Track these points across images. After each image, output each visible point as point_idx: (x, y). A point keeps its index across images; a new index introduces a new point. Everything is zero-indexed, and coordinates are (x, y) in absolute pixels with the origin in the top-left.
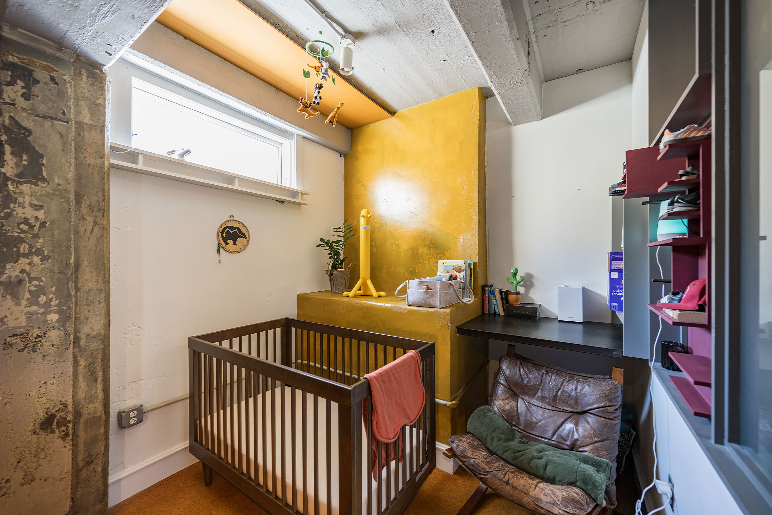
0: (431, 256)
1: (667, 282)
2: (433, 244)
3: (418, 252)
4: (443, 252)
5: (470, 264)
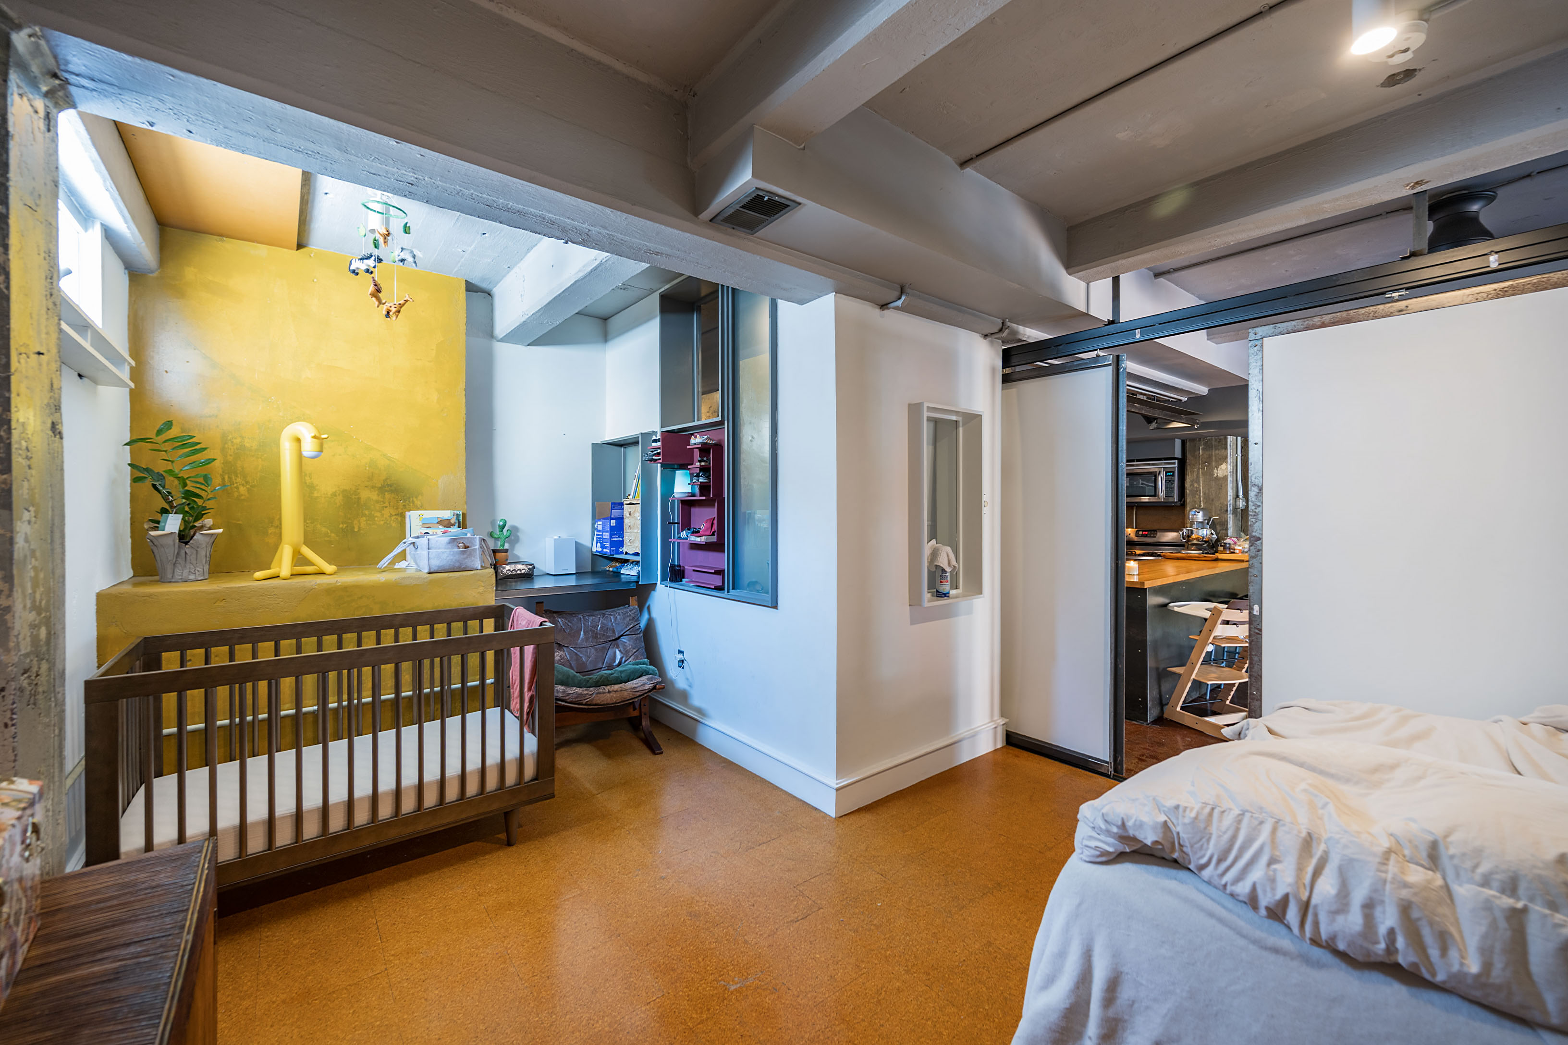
0: (387, 504)
1: (678, 523)
2: (391, 486)
3: (359, 498)
4: (409, 498)
5: (458, 515)
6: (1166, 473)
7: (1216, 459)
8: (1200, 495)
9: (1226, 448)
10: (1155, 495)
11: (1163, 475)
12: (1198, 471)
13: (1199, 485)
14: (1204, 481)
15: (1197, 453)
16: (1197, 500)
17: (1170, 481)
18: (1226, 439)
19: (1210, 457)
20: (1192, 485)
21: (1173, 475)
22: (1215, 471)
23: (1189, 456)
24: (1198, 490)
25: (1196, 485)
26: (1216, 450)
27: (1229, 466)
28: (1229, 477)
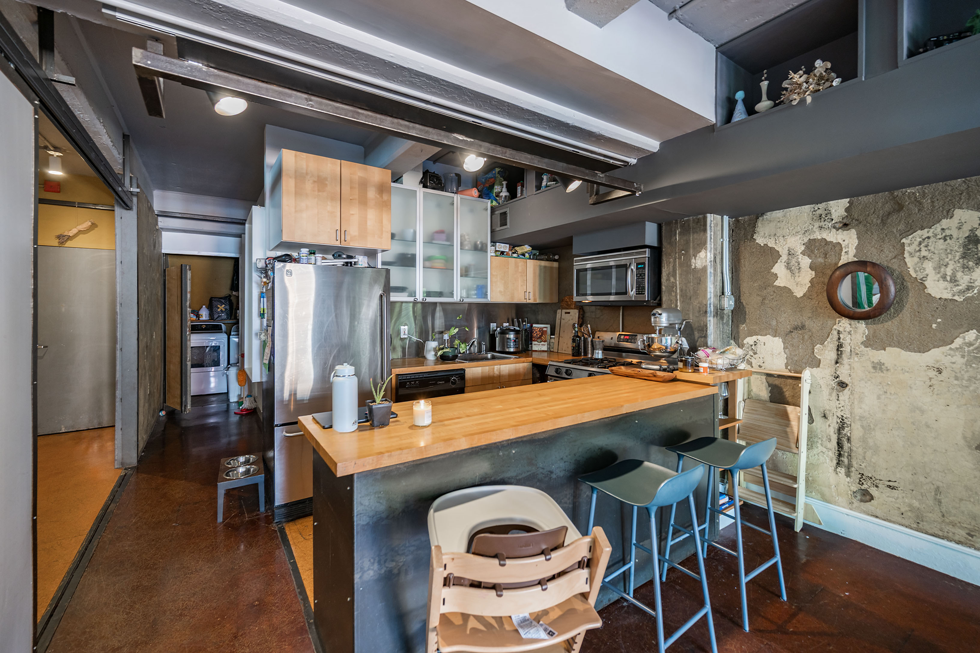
6: (638, 264)
7: (693, 245)
8: (676, 292)
9: (705, 230)
10: (625, 293)
11: (633, 267)
12: (675, 262)
13: (675, 279)
14: (681, 275)
15: (673, 240)
16: (673, 298)
17: (641, 275)
18: (705, 218)
19: (687, 242)
20: (668, 279)
21: (644, 268)
22: (693, 261)
23: (665, 243)
24: (674, 285)
25: (672, 279)
26: (694, 233)
27: (709, 254)
28: (709, 267)
